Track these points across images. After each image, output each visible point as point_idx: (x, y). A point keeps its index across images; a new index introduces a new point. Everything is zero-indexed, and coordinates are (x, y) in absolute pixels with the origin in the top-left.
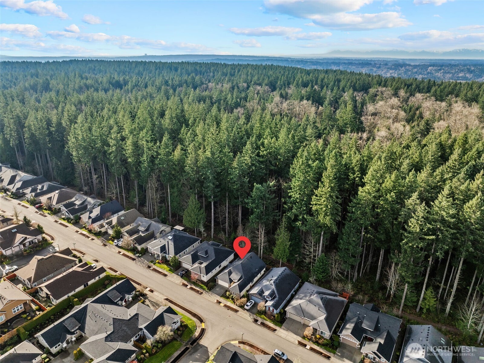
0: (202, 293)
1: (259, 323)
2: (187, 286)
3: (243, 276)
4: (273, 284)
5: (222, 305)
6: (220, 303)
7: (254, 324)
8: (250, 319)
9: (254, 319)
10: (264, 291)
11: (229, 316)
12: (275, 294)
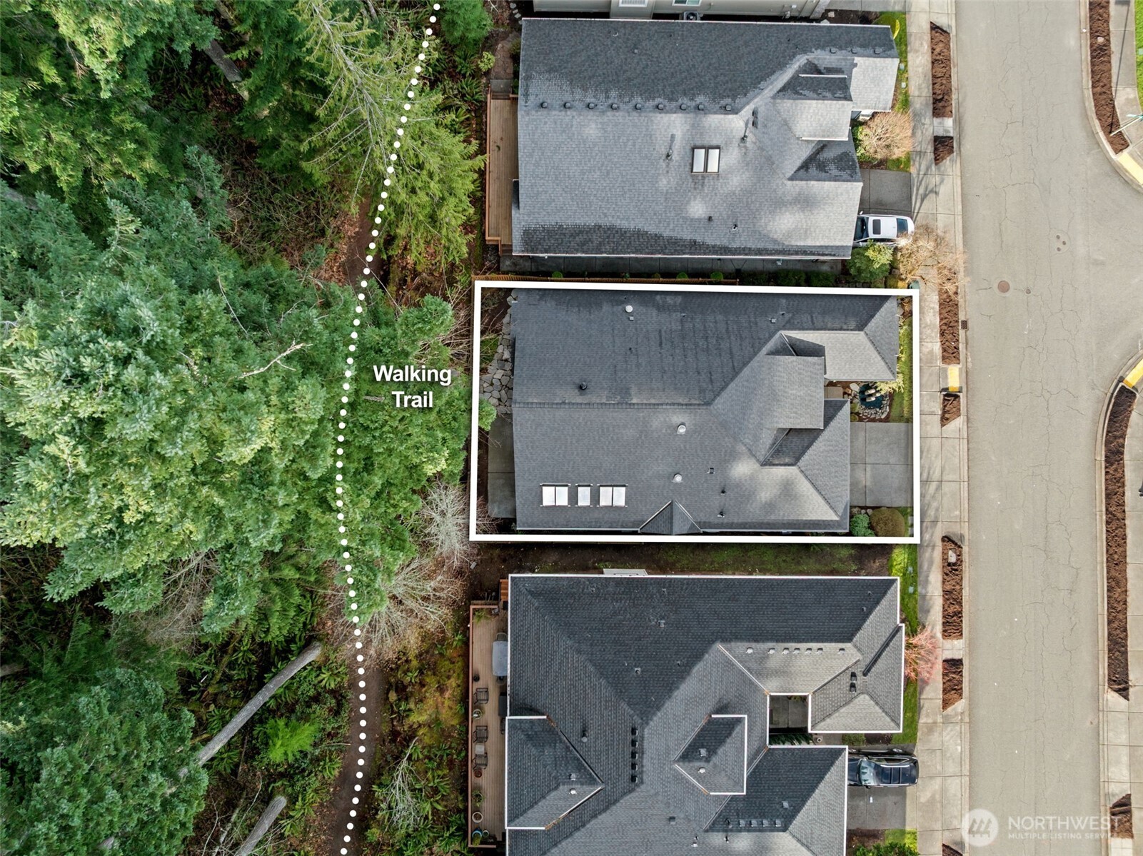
0: (946, 539)
1: (949, 122)
2: (953, 665)
3: (770, 345)
4: (746, 112)
5: (954, 378)
6: (950, 397)
7: (969, 146)
8: (948, 181)
9: (937, 160)
10: (805, 153)
11: (1004, 287)
12: (795, 78)
